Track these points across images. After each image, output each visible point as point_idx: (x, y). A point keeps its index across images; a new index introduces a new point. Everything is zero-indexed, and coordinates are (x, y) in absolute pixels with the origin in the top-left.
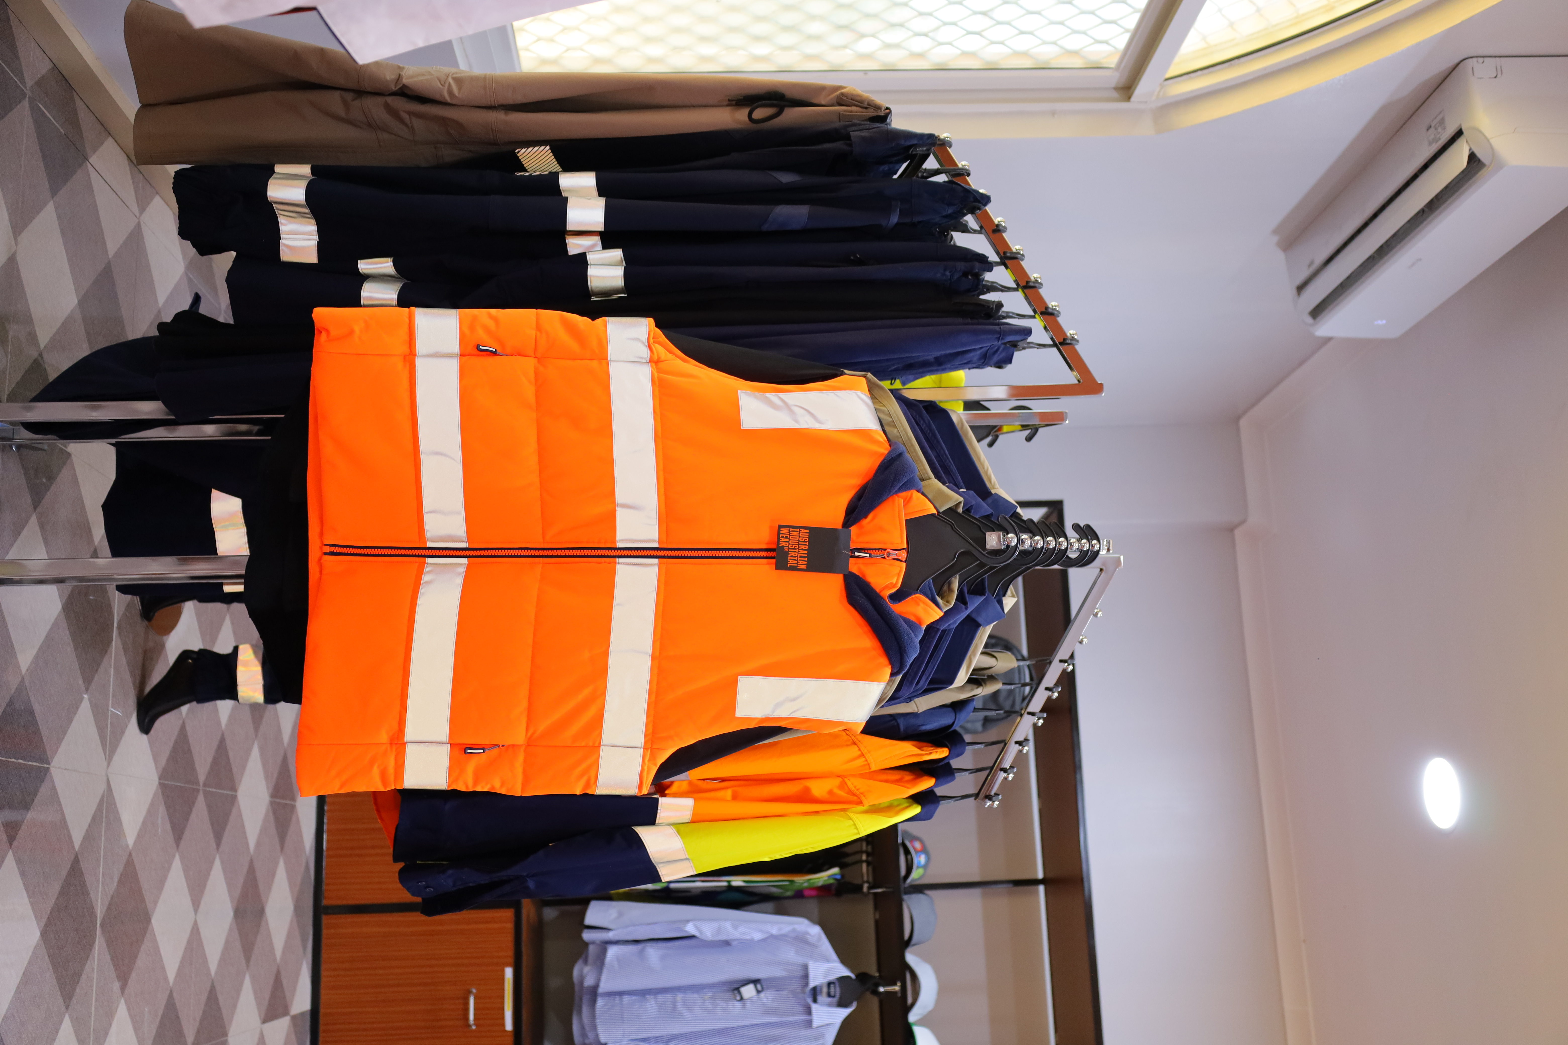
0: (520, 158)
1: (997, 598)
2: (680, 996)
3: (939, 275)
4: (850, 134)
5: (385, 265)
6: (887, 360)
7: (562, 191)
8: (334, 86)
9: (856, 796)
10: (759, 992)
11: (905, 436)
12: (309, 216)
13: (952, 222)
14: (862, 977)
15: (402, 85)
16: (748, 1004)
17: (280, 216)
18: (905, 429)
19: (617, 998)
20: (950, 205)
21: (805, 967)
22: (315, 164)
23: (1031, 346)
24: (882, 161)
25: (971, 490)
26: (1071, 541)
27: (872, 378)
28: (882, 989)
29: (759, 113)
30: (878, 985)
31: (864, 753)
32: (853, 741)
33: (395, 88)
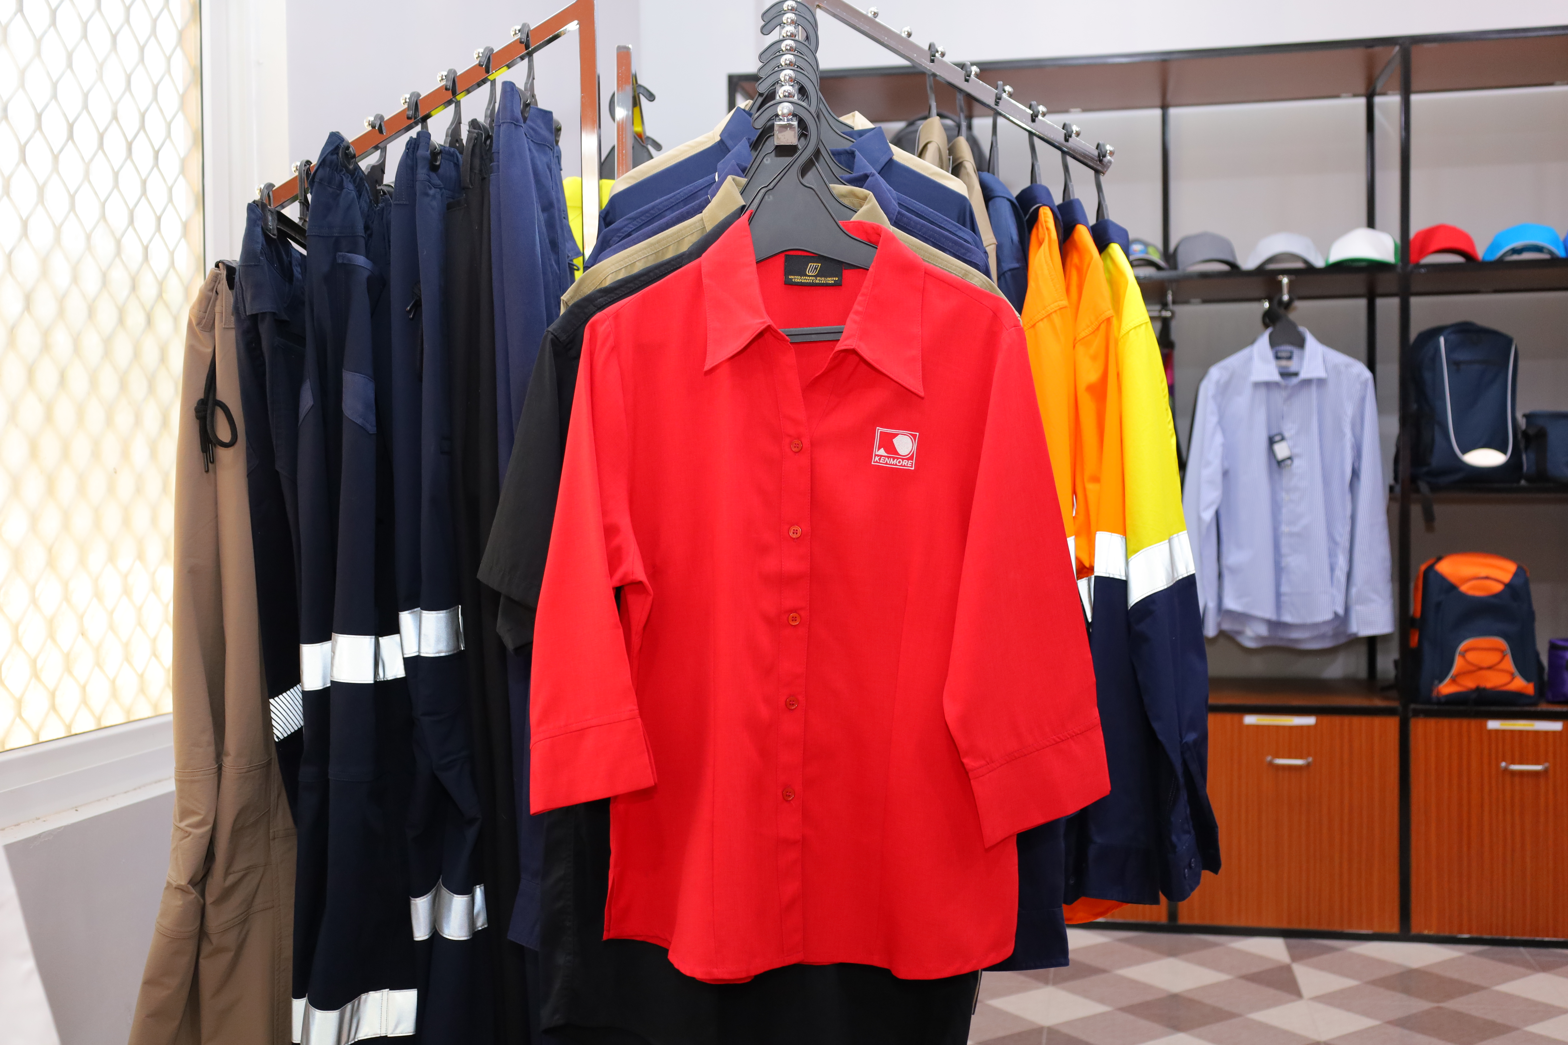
0: (286, 735)
1: (855, 136)
2: (1285, 528)
3: (434, 203)
4: (249, 315)
5: (421, 906)
6: (544, 274)
7: (325, 686)
8: (192, 969)
9: (1100, 325)
10: (1283, 439)
11: (645, 251)
12: (357, 1002)
13: (366, 185)
14: (1270, 319)
15: (189, 886)
16: (1297, 451)
17: (356, 1037)
18: (637, 252)
19: (1284, 599)
20: (341, 187)
21: (1257, 385)
22: (291, 995)
23: (530, 85)
24: (286, 272)
25: (717, 166)
26: (785, 35)
27: (568, 294)
28: (1286, 298)
29: (223, 433)
30: (1280, 302)
31: (1046, 315)
32: (1031, 328)
33: (192, 893)
